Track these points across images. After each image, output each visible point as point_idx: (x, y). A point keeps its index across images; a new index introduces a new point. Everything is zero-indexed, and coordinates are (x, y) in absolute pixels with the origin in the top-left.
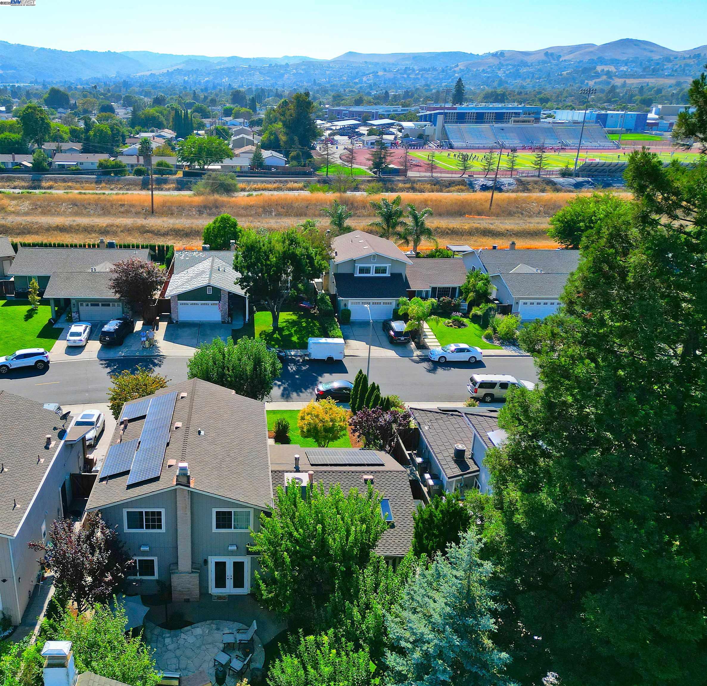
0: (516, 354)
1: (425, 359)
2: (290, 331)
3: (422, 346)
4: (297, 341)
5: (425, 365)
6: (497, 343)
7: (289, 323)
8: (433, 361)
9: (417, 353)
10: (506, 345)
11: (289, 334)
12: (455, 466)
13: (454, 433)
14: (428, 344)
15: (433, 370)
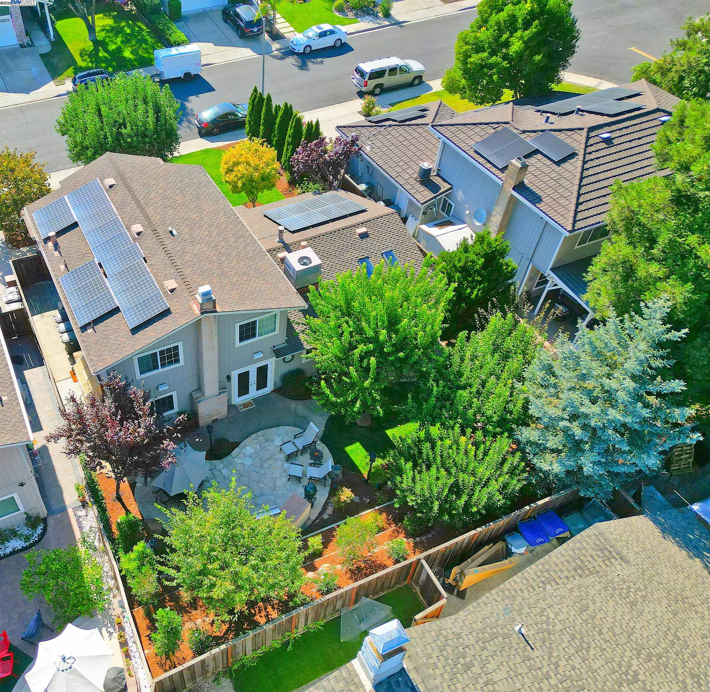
0: (376, 25)
1: (289, 52)
2: (115, 43)
3: (276, 36)
4: (132, 57)
5: (291, 60)
6: (351, 15)
7: (108, 31)
8: (298, 54)
9: (275, 46)
10: (361, 16)
11: (117, 49)
12: (422, 188)
13: (403, 148)
14: (282, 31)
15: (303, 67)
